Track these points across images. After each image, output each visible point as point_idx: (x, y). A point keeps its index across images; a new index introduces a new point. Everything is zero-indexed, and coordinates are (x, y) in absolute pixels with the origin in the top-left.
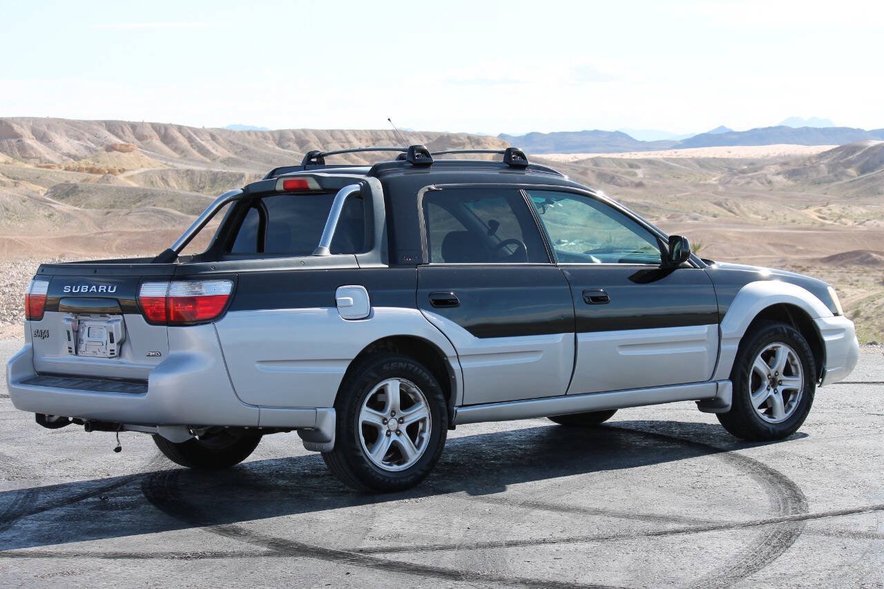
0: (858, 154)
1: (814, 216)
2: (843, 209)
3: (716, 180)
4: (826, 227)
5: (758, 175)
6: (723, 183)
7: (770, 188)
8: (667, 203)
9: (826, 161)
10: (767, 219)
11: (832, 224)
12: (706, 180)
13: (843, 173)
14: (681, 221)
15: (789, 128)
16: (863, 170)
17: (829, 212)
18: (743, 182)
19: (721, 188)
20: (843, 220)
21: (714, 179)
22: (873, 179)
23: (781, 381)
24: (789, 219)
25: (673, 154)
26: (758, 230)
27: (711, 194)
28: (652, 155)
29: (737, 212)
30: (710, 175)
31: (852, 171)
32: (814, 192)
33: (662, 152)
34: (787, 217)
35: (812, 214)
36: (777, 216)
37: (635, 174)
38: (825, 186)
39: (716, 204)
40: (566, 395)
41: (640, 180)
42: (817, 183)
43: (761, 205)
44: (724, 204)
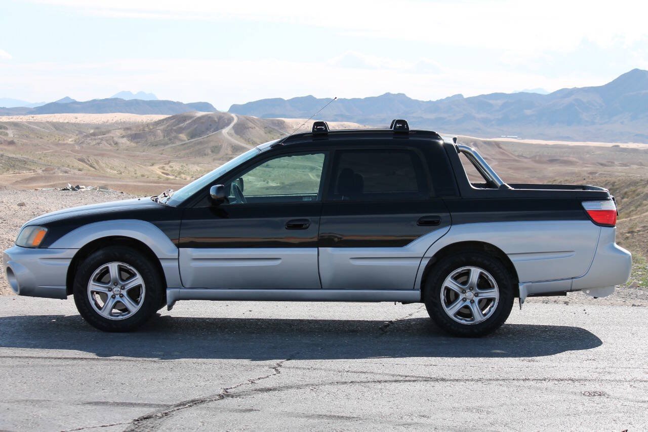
0: (188, 122)
1: (159, 172)
2: (182, 166)
3: (72, 141)
4: (169, 181)
5: (106, 137)
6: (78, 142)
7: (117, 148)
8: (40, 159)
9: (162, 127)
10: (121, 173)
11: (174, 179)
12: (64, 140)
13: (176, 137)
14: (54, 173)
15: (122, 100)
16: (192, 135)
17: (170, 169)
18: (94, 143)
19: (77, 148)
20: (183, 176)
21: (70, 140)
22: (201, 143)
24: (139, 174)
25: (31, 118)
26: (116, 183)
27: (70, 152)
28: (15, 119)
29: (97, 167)
30: (67, 136)
31: (183, 136)
32: (153, 152)
33: (21, 117)
34: (138, 172)
35: (157, 170)
36: (129, 171)
37: (7, 134)
38: (162, 148)
39: (79, 160)
41: (12, 139)
42: (155, 145)
43: (116, 162)
44: (86, 160)
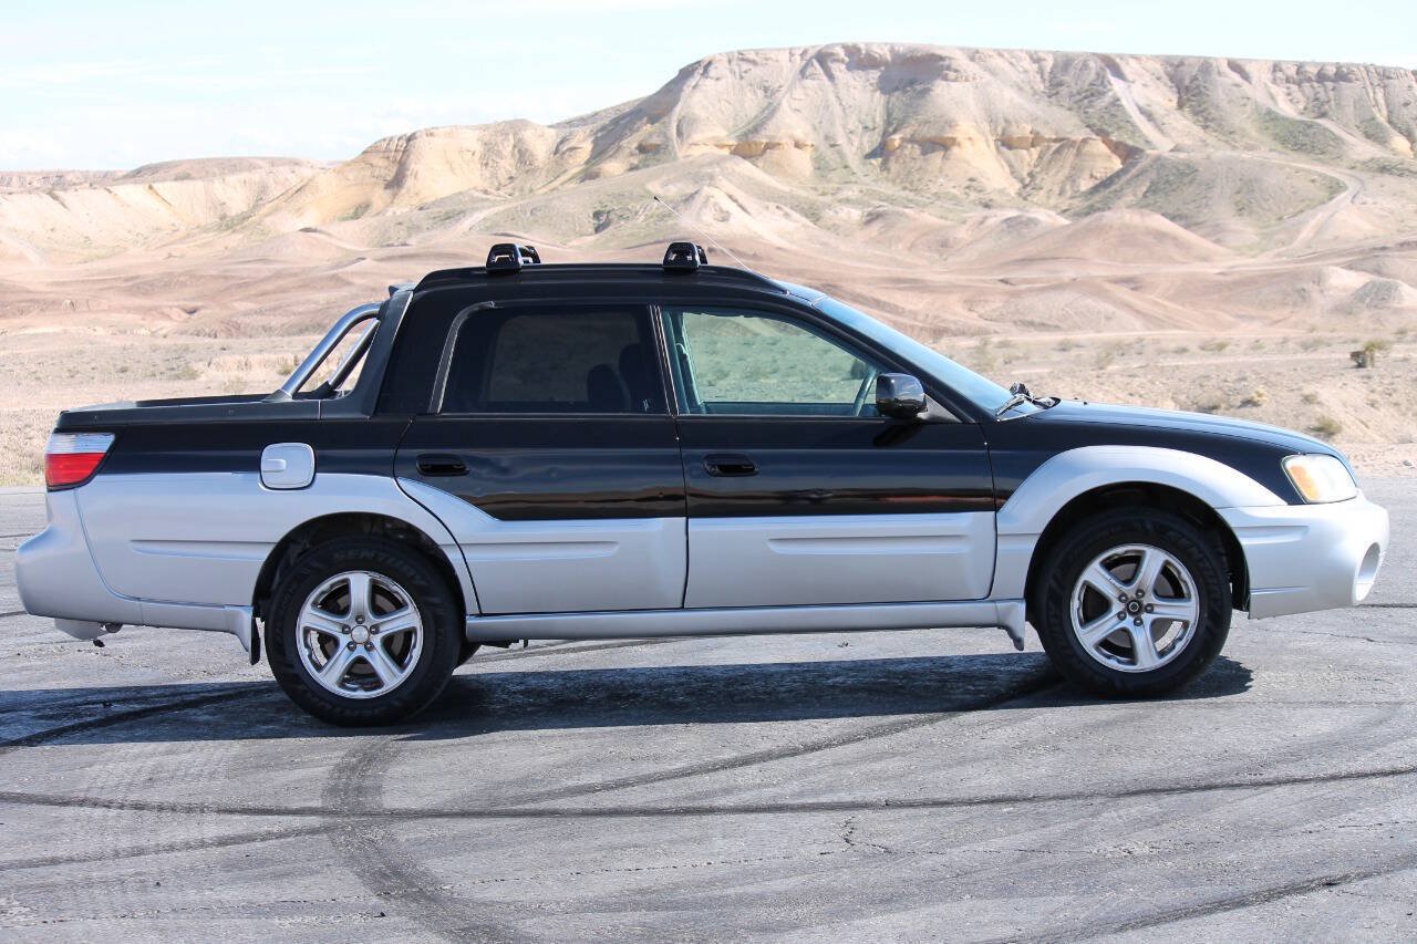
23: (1149, 605)
40: (682, 608)
